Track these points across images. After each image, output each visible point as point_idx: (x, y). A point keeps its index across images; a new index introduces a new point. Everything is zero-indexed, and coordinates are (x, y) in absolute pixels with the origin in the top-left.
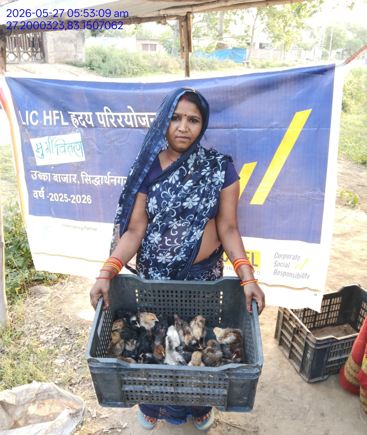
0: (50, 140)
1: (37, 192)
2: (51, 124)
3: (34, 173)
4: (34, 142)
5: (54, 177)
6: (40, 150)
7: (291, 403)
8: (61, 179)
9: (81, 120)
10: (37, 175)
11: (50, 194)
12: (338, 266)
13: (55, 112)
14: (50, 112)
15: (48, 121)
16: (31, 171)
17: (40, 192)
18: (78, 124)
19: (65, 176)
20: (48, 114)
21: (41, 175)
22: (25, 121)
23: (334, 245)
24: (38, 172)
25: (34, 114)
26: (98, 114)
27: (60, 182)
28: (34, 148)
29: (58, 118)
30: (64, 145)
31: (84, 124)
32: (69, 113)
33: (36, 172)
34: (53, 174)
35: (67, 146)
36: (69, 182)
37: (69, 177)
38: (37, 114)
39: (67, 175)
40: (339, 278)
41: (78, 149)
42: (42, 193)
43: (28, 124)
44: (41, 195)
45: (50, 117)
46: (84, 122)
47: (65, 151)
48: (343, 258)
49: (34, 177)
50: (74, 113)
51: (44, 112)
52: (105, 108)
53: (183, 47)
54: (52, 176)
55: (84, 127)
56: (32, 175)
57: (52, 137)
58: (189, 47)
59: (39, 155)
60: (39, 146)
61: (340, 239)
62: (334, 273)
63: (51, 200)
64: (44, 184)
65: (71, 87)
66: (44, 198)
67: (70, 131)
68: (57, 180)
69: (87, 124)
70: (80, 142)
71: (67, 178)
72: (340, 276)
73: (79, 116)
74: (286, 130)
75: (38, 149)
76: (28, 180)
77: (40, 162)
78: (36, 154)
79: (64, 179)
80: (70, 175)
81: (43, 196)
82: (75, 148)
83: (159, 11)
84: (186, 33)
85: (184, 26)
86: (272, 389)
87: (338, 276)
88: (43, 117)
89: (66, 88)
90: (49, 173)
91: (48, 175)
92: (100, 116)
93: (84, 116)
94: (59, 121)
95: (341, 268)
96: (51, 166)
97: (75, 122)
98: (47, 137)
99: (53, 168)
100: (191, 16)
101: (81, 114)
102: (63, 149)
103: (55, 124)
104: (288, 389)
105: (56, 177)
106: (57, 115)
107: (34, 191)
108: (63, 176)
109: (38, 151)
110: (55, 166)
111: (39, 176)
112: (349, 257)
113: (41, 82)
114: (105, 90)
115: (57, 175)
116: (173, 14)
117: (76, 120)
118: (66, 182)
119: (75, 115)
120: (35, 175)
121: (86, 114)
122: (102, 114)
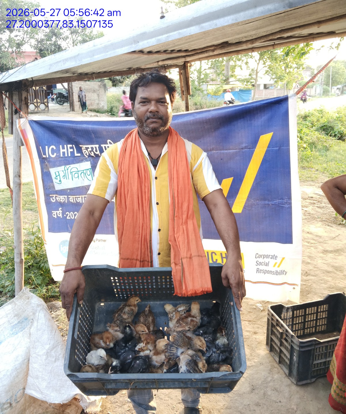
0: (66, 169)
1: (55, 212)
2: (66, 155)
3: (53, 196)
4: (53, 171)
5: (70, 198)
6: (58, 177)
7: (280, 404)
8: (76, 200)
9: (90, 151)
10: (55, 198)
11: (67, 213)
12: (330, 279)
13: (69, 146)
14: (65, 146)
15: (64, 153)
16: (50, 195)
17: (58, 212)
18: (88, 154)
19: (79, 197)
20: (63, 148)
21: (59, 197)
22: (45, 154)
23: (327, 261)
24: (57, 195)
25: (53, 149)
26: (103, 146)
27: (75, 202)
28: (53, 176)
29: (72, 150)
30: (77, 172)
31: (93, 154)
32: (81, 146)
33: (54, 195)
34: (69, 196)
35: (80, 173)
36: (82, 202)
37: (82, 198)
38: (55, 148)
39: (80, 196)
40: (331, 290)
41: (89, 174)
42: (60, 212)
43: (47, 157)
44: (59, 215)
45: (65, 150)
46: (92, 152)
47: (78, 176)
48: (336, 272)
49: (53, 200)
50: (84, 146)
51: (61, 146)
52: (109, 141)
53: (183, 91)
54: (68, 198)
55: (93, 156)
56: (51, 198)
57: (68, 166)
58: (188, 91)
59: (58, 181)
60: (57, 174)
61: (333, 255)
62: (326, 286)
63: (68, 218)
64: (62, 205)
65: (80, 125)
66: (61, 217)
67: (81, 161)
68: (72, 201)
69: (95, 154)
70: (90, 169)
71: (81, 199)
72: (332, 288)
73: (88, 148)
74: (254, 150)
75: (57, 177)
76: (48, 202)
77: (58, 187)
78: (54, 180)
79: (78, 200)
80: (83, 196)
81: (61, 215)
82: (86, 174)
83: (158, 62)
84: (185, 79)
85: (182, 73)
86: (263, 391)
87: (330, 288)
88: (60, 150)
89: (77, 126)
90: (66, 195)
91: (65, 198)
92: (105, 147)
93: (92, 148)
94: (73, 153)
95: (333, 281)
96: (68, 189)
97: (86, 153)
98: (63, 167)
99: (69, 191)
100: (189, 64)
101: (90, 146)
102: (76, 175)
103: (69, 155)
104: (277, 391)
105: (72, 199)
106: (71, 148)
107: (53, 212)
108: (77, 198)
109: (56, 178)
110: (71, 189)
111: (57, 198)
112: (341, 271)
113: (57, 123)
114: (107, 127)
115: (72, 196)
116: (172, 64)
117: (87, 152)
118: (80, 202)
119: (85, 147)
120: (54, 198)
121: (94, 146)
122: (106, 146)
